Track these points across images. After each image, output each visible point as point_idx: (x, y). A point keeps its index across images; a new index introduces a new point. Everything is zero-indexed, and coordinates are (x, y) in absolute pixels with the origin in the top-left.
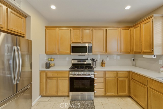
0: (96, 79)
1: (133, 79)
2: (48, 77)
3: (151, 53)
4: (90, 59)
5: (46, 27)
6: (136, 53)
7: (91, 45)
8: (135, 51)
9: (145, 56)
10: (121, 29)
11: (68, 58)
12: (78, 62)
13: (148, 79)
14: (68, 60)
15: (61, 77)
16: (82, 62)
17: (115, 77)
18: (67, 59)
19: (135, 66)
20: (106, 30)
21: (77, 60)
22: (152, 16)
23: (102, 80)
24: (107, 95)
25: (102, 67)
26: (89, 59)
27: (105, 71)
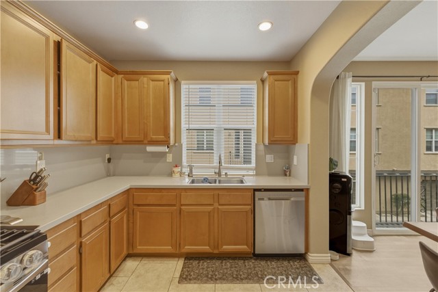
3: (166, 142)
8: (126, 136)
9: (150, 149)
10: (99, 69)
17: (104, 222)
22: (169, 73)
27: (79, 215)
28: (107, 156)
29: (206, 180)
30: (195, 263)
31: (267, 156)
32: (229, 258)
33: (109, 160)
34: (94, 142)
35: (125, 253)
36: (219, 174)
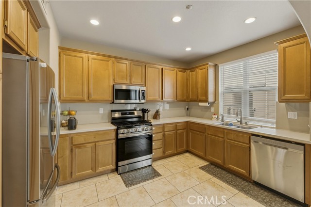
0: (153, 136)
1: (191, 130)
2: (74, 145)
3: (206, 101)
4: (140, 110)
5: (60, 48)
6: (192, 101)
7: (144, 88)
8: (191, 98)
9: (201, 104)
10: (178, 71)
11: (102, 109)
12: (122, 114)
13: (206, 127)
14: (102, 113)
15: (101, 141)
16: (128, 114)
17: (174, 130)
18: (101, 111)
19: (189, 116)
20: (162, 69)
21: (120, 113)
22: (208, 64)
23: (160, 136)
24: (166, 155)
25: (155, 120)
26: (138, 109)
27: (164, 124)
28: (187, 107)
29: (231, 125)
30: (212, 166)
31: (289, 112)
32: (234, 175)
33: (188, 109)
34: (176, 101)
35: (185, 148)
36: (241, 122)
